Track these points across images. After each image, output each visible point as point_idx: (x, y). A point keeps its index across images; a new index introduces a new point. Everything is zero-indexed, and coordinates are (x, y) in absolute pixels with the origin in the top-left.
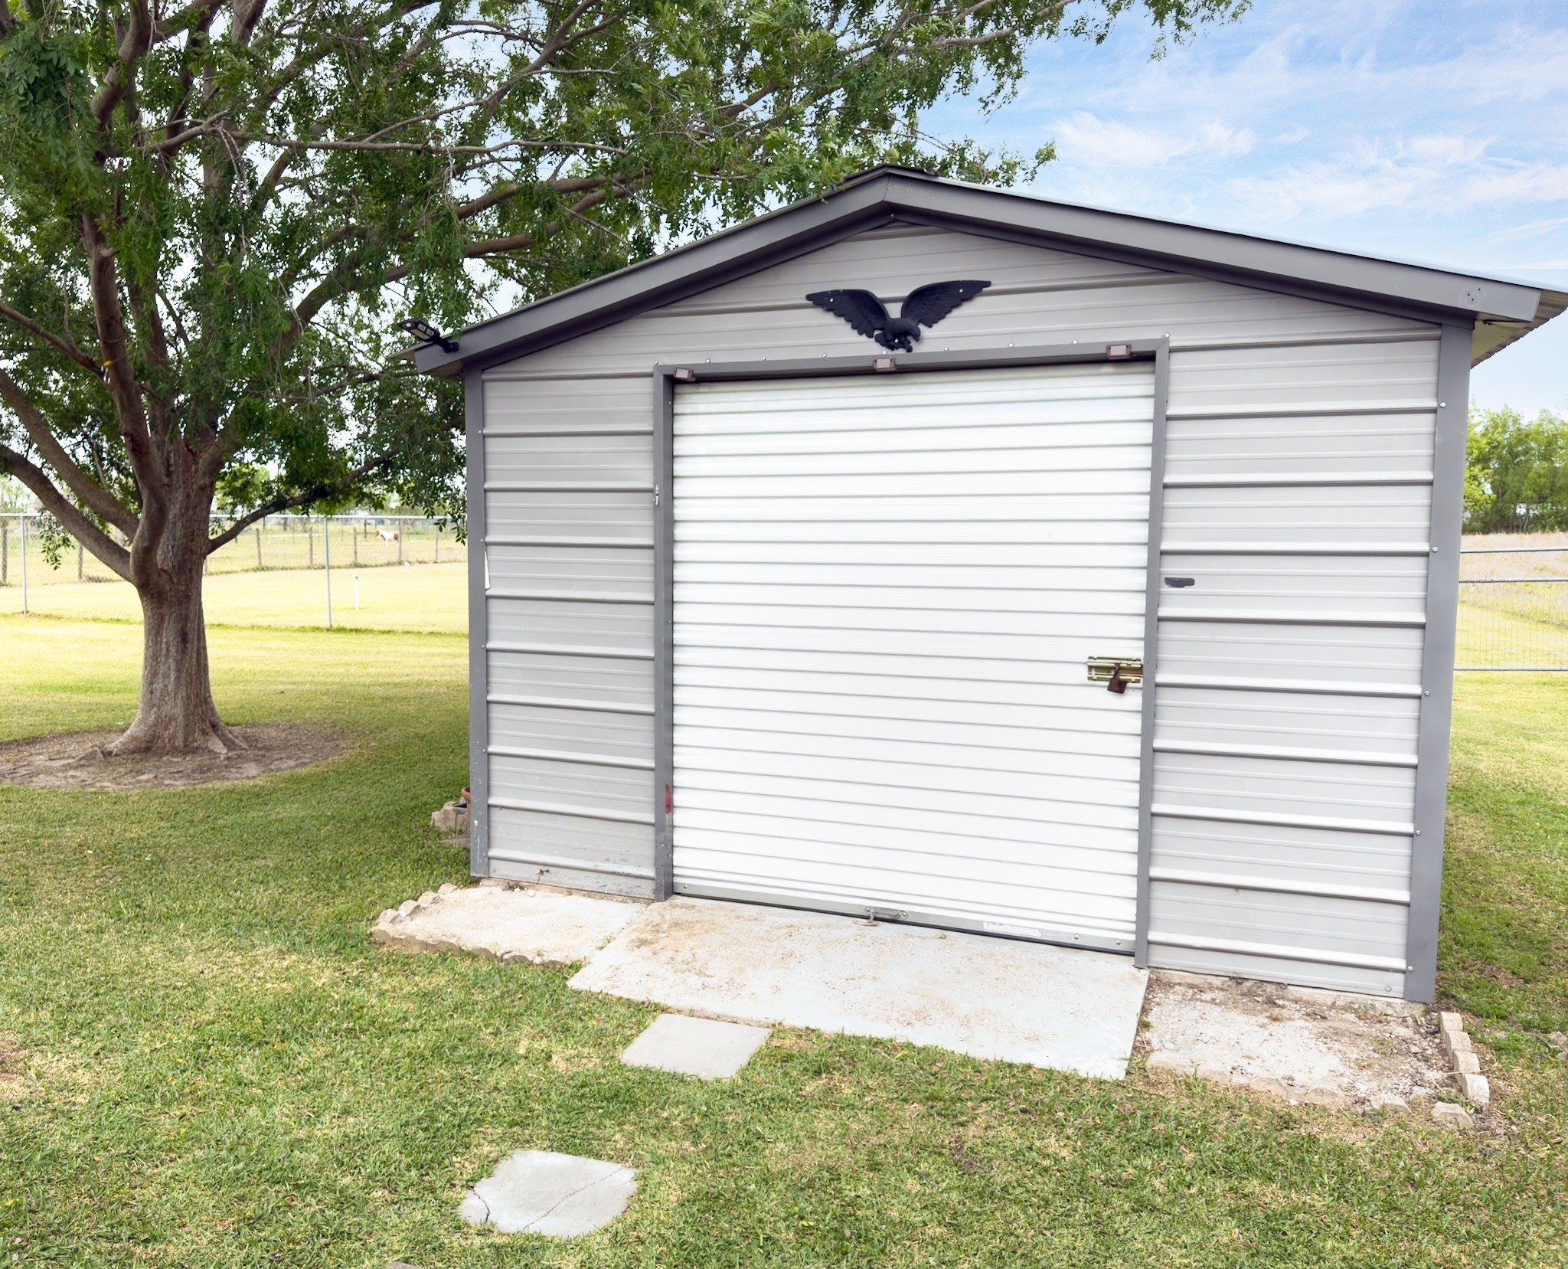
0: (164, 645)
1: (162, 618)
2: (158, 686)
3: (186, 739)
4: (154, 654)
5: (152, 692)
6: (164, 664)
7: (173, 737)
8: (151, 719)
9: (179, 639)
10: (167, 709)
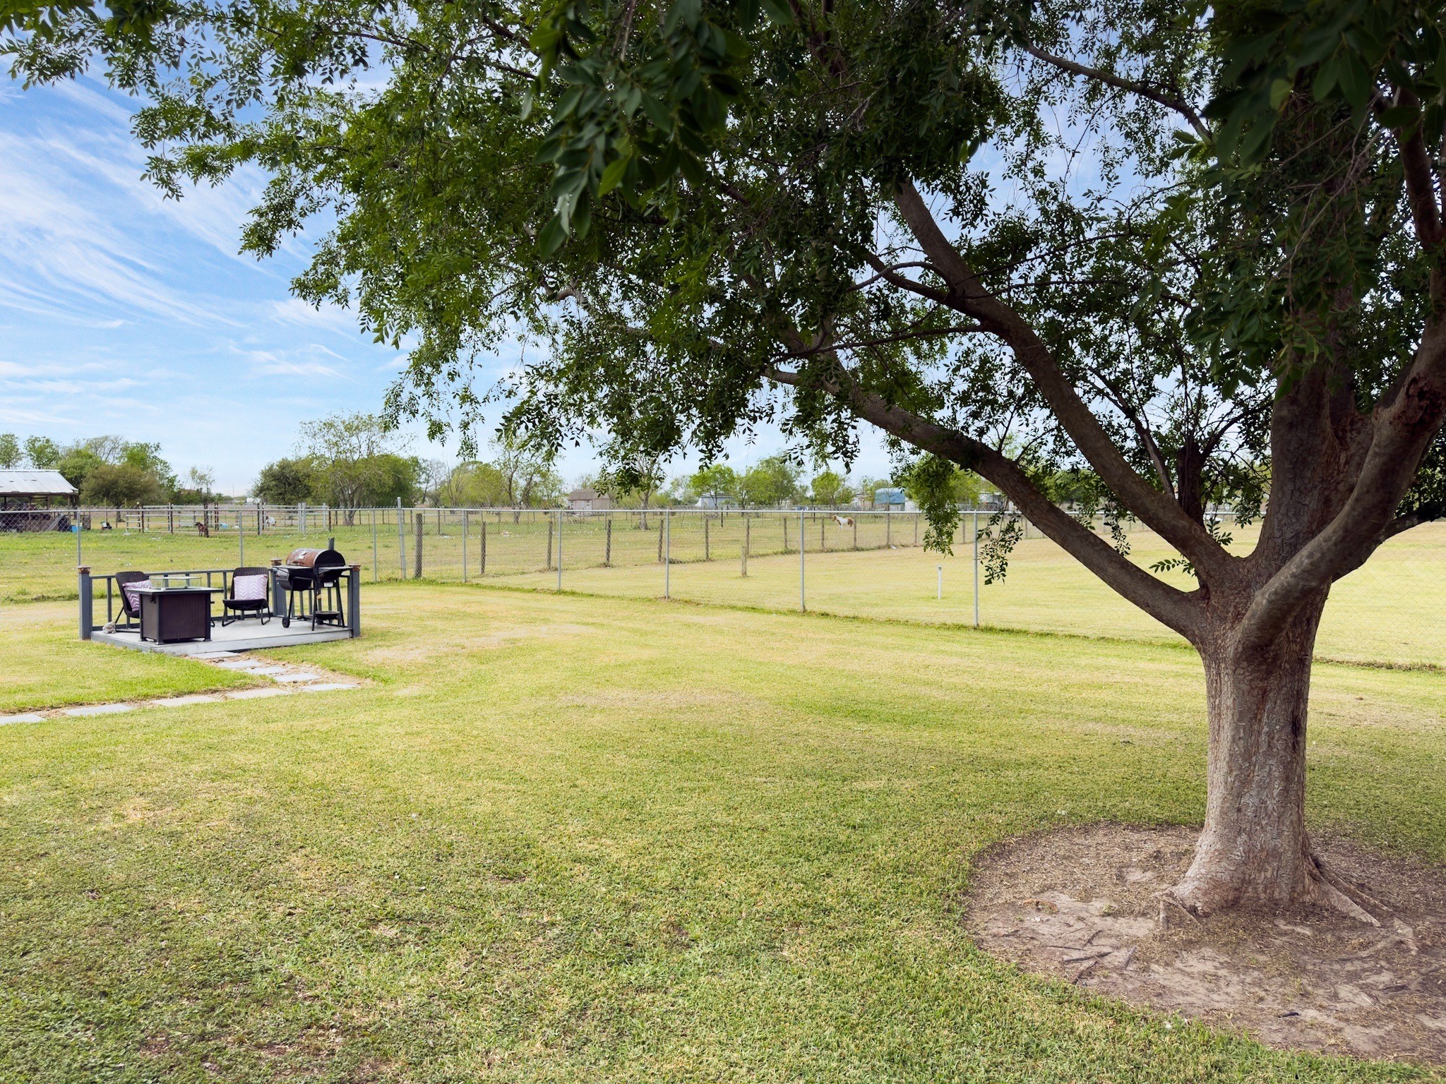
0: (1263, 737)
1: (1265, 693)
2: (1250, 800)
3: (1293, 889)
4: (1247, 750)
5: (1239, 810)
6: (1262, 767)
7: (1271, 884)
8: (1238, 854)
9: (1289, 729)
10: (1265, 838)
